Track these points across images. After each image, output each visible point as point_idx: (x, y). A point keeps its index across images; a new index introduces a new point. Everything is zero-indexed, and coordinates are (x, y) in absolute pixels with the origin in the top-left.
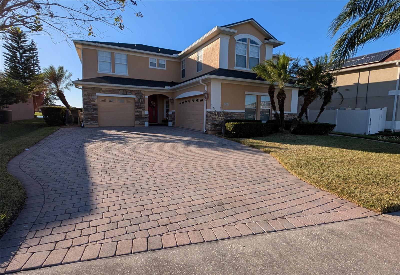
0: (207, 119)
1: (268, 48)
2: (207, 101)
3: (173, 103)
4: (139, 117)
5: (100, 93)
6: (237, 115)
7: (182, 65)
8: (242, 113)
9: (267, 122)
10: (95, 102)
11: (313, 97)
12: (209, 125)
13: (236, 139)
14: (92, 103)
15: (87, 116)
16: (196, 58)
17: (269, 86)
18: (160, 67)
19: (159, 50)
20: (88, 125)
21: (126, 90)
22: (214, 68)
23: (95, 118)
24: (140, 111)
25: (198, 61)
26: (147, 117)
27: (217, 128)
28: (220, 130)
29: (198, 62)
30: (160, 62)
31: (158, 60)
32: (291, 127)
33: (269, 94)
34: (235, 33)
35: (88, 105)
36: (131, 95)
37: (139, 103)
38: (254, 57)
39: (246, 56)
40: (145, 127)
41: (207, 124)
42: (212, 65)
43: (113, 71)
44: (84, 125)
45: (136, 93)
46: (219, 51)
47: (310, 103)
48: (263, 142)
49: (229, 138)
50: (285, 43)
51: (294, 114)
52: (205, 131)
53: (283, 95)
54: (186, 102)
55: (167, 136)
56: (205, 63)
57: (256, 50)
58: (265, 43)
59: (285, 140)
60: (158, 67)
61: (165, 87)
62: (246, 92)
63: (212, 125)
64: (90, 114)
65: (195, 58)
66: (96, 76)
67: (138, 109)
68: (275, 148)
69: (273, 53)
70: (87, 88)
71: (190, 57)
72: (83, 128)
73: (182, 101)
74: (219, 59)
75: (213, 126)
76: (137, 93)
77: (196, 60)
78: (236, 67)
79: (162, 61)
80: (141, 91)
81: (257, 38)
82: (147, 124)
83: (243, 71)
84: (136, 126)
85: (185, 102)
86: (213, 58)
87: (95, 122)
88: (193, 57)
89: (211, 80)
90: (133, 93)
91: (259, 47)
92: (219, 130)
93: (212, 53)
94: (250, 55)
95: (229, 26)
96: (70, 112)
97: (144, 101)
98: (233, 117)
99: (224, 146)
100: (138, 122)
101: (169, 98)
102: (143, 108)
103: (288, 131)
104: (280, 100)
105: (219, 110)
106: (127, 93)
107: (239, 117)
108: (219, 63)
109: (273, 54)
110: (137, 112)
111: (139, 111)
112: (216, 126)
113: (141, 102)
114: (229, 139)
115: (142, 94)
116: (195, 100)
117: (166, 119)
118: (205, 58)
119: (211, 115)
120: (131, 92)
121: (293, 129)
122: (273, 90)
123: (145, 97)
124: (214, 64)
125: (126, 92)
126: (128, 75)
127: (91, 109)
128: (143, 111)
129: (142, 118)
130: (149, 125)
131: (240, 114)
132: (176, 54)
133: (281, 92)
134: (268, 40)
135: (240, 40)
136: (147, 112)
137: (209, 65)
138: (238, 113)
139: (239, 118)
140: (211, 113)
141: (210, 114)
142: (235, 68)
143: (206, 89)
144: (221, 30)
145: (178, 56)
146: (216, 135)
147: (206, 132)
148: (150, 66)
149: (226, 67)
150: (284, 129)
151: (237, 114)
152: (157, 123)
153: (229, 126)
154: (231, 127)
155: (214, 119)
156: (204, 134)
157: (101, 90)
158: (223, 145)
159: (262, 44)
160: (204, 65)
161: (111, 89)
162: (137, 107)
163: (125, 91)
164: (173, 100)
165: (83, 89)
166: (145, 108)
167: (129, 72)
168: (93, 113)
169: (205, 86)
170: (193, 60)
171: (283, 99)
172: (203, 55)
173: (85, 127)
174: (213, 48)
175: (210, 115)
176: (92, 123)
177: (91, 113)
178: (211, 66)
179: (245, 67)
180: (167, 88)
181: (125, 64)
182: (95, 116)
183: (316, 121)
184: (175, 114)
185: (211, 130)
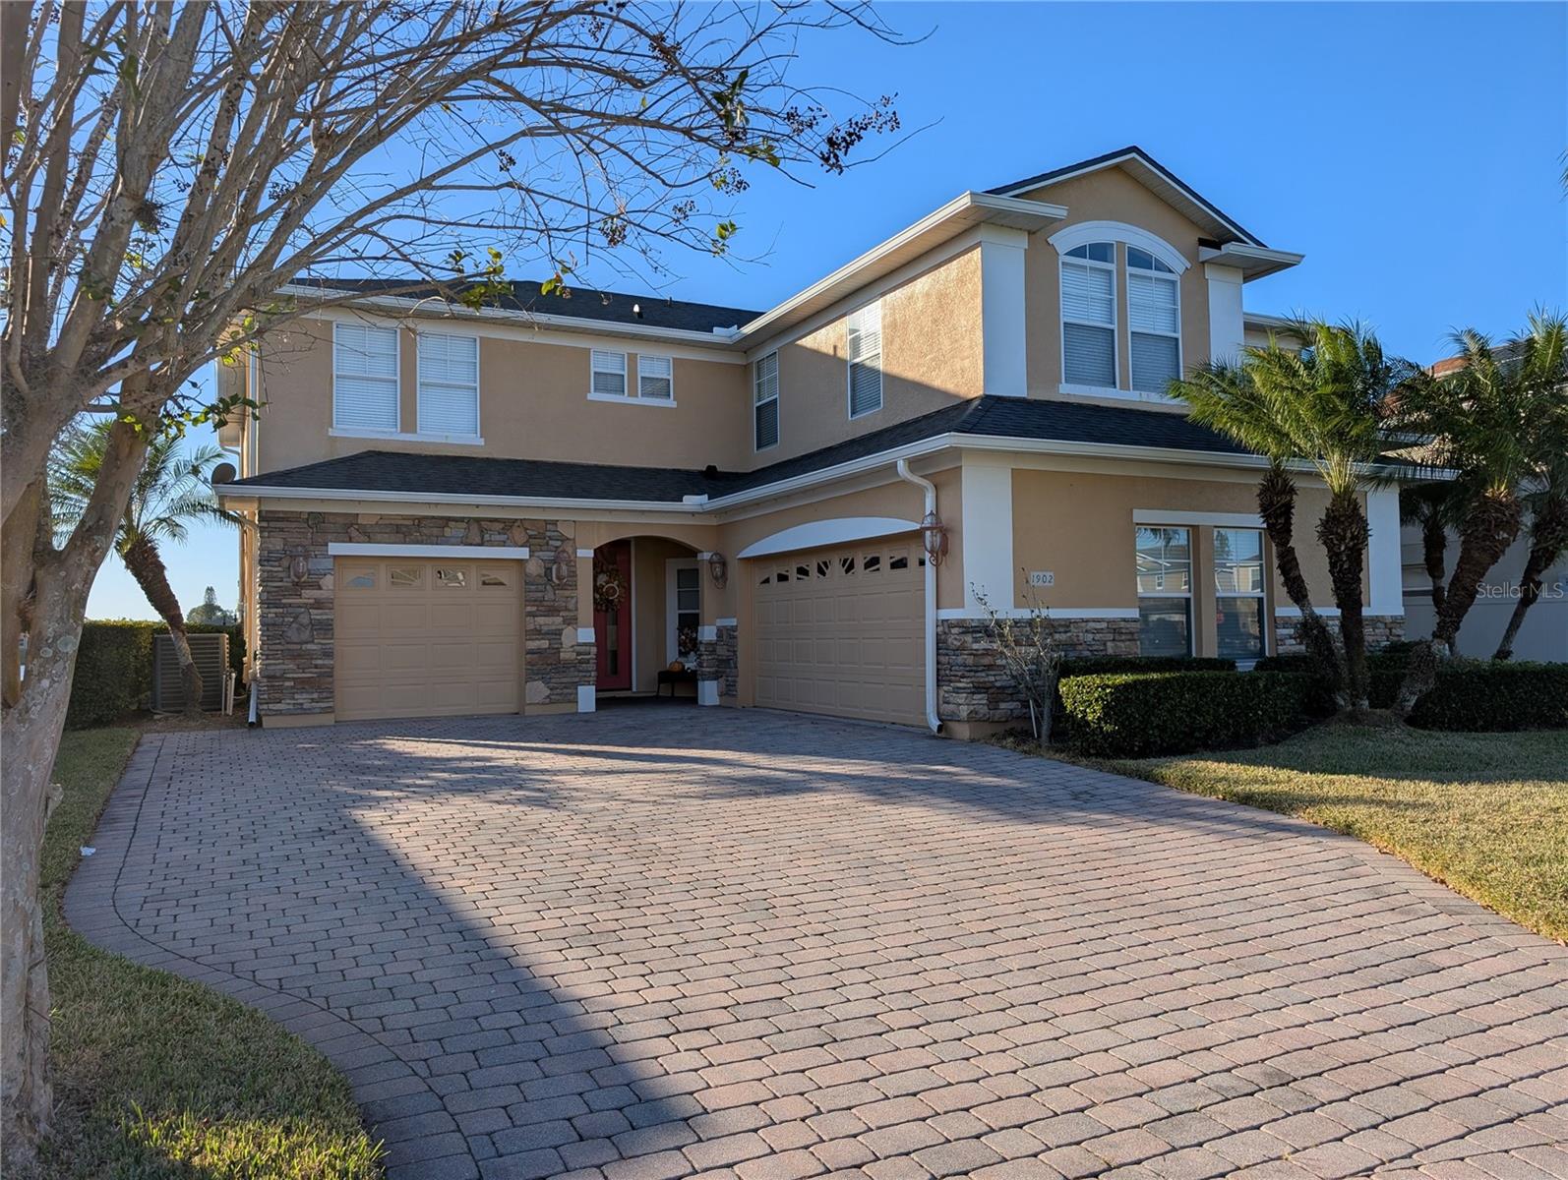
0: (943, 659)
1: (1220, 288)
2: (943, 567)
3: (726, 580)
4: (545, 664)
5: (350, 541)
6: (1098, 637)
7: (755, 382)
8: (1123, 624)
9: (1256, 669)
10: (320, 588)
11: (1504, 531)
12: (957, 690)
13: (1131, 763)
14: (306, 593)
15: (278, 666)
16: (839, 346)
17: (1258, 480)
18: (642, 395)
19: (636, 309)
20: (279, 713)
21: (478, 520)
22: (956, 396)
23: (320, 675)
24: (554, 628)
25: (857, 360)
26: (588, 662)
27: (1003, 705)
28: (1018, 718)
29: (855, 366)
30: (645, 370)
31: (632, 358)
32: (1404, 690)
33: (1262, 520)
34: (1055, 220)
35: (284, 606)
36: (503, 544)
37: (548, 587)
38: (1152, 332)
39: (1115, 327)
40: (577, 713)
41: (945, 688)
42: (942, 380)
43: (409, 423)
44: (259, 717)
45: (530, 537)
46: (980, 309)
47: (1495, 558)
48: (1283, 774)
49: (1085, 761)
50: (1303, 256)
51: (1389, 620)
52: (934, 723)
53: (1354, 526)
54: (803, 572)
55: (748, 758)
56: (897, 370)
57: (1159, 296)
58: (1203, 263)
59: (1390, 757)
60: (633, 393)
61: (685, 498)
62: (1136, 512)
63: (973, 693)
64: (295, 656)
65: (835, 348)
66: (319, 455)
67: (541, 620)
68: (1359, 800)
69: (1245, 310)
70: (281, 515)
71: (808, 342)
72: (258, 731)
73: (773, 572)
74: (979, 350)
75: (980, 699)
76: (539, 535)
77: (845, 353)
78: (1069, 385)
79: (656, 364)
80: (555, 523)
81: (1161, 241)
82: (587, 697)
83: (1102, 404)
84: (529, 711)
85: (793, 575)
86: (947, 342)
87: (315, 696)
88: (823, 339)
89: (960, 459)
90: (518, 534)
91: (1173, 283)
92: (1011, 717)
93: (935, 321)
94: (1136, 324)
95: (1021, 188)
96: (185, 645)
97: (574, 574)
98: (1080, 647)
99: (1083, 800)
100: (538, 690)
101: (699, 558)
102: (567, 613)
103: (1387, 712)
104: (1343, 548)
105: (1006, 609)
106: (487, 537)
107: (1109, 644)
108: (982, 367)
109: (1245, 314)
110: (538, 633)
111: (545, 628)
112: (996, 694)
113: (557, 582)
114: (1087, 766)
115: (566, 539)
116: (860, 563)
117: (677, 668)
118: (896, 346)
119: (969, 638)
120: (507, 529)
121: (1412, 703)
122: (1285, 499)
123: (580, 553)
124: (954, 373)
125: (480, 530)
126: (481, 442)
127: (298, 629)
128: (568, 631)
129: (562, 667)
130: (601, 703)
131: (1115, 629)
132: (728, 326)
133: (1343, 507)
134: (1220, 249)
135: (1078, 252)
136: (587, 635)
137: (925, 380)
138: (1104, 625)
139: (1110, 651)
140: (966, 628)
141: (963, 633)
142: (1061, 391)
143: (929, 505)
144: (990, 210)
145: (737, 338)
146: (1003, 747)
147: (940, 728)
148: (596, 390)
149: (1015, 385)
150: (1367, 703)
151: (1099, 631)
152: (630, 689)
153: (1082, 695)
154: (1097, 700)
155: (986, 661)
156: (934, 742)
157: (352, 525)
158: (1076, 796)
159: (1189, 266)
160: (893, 380)
161: (404, 517)
162: (534, 609)
163: (474, 528)
164: (724, 564)
165: (265, 524)
166: (577, 610)
167: (486, 428)
168: (309, 646)
169: (921, 490)
170: (825, 356)
171: (1355, 545)
172: (884, 327)
173: (264, 725)
174: (942, 296)
175: (962, 637)
176: (302, 704)
177: (299, 647)
178: (937, 383)
179: (1114, 383)
180: (692, 501)
181: (469, 388)
182: (320, 662)
183: (1503, 653)
184: (735, 637)
185: (973, 718)
